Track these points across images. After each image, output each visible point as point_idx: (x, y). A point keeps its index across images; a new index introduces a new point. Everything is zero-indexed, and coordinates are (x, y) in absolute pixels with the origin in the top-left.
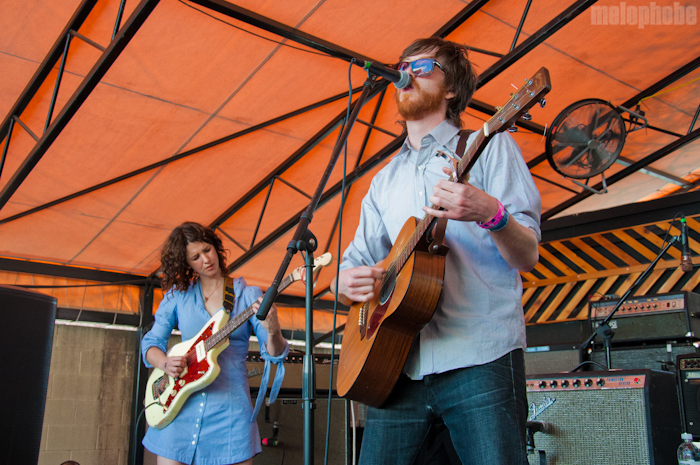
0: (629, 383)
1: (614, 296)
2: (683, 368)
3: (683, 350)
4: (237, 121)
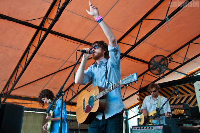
0: (159, 128)
2: (182, 123)
3: (183, 118)
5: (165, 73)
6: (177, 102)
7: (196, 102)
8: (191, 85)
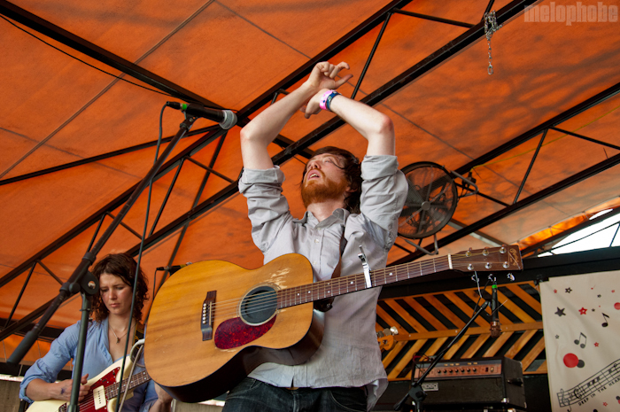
4: (68, 152)
5: (440, 236)
6: (470, 354)
7: (542, 355)
8: (526, 288)
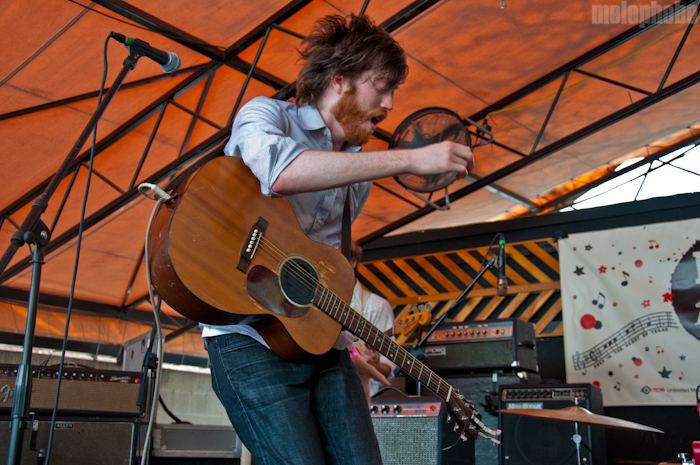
0: (424, 412)
1: (454, 321)
2: (504, 398)
3: (508, 380)
4: (33, 93)
7: (559, 317)
8: (545, 246)
